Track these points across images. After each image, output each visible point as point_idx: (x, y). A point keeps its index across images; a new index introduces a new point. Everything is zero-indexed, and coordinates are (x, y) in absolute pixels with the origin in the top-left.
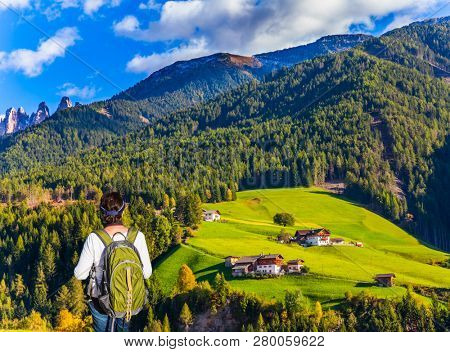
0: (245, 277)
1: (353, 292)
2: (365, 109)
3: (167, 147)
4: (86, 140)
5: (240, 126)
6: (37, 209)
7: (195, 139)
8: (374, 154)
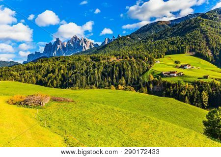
0: (167, 77)
1: (197, 80)
2: (201, 33)
3: (145, 45)
4: (125, 45)
5: (165, 39)
6: (113, 62)
7: (153, 43)
8: (204, 44)
